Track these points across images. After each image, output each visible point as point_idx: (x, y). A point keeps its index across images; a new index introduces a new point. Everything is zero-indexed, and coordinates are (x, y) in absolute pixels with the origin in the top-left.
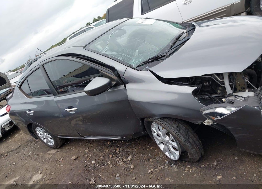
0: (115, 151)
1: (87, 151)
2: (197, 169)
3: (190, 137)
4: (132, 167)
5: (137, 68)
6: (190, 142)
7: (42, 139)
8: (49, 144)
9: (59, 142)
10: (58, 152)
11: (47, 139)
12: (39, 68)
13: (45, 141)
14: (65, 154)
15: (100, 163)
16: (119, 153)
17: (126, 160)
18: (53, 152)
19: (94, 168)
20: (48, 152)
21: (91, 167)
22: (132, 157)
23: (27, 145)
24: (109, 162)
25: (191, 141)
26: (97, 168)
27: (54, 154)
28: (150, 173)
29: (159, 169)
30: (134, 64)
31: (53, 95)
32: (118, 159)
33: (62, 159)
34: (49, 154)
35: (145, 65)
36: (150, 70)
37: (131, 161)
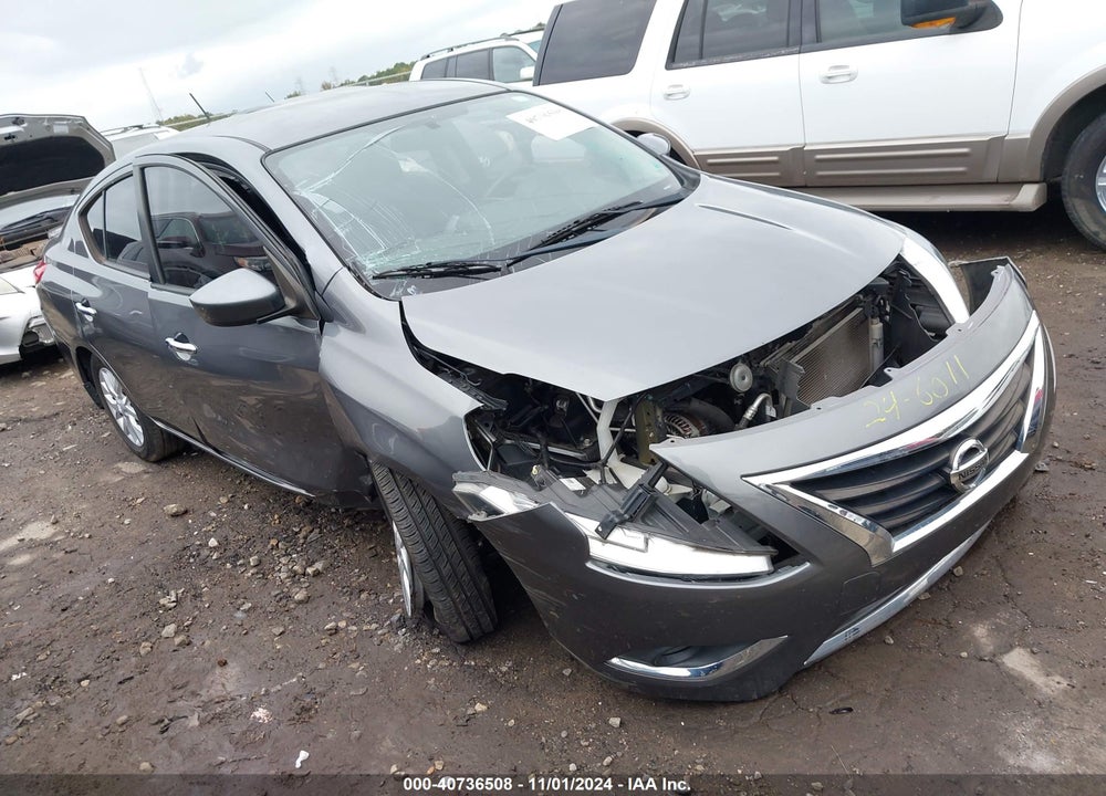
0: (297, 533)
1: (224, 500)
2: (451, 665)
3: (447, 556)
4: (299, 596)
5: (374, 283)
6: (440, 572)
7: (114, 412)
8: (130, 436)
9: (157, 441)
10: (146, 476)
11: (128, 417)
12: (130, 175)
13: (121, 421)
14: (158, 488)
15: (229, 554)
16: (302, 541)
17: (300, 571)
18: (134, 467)
19: (204, 563)
20: (120, 465)
21: (199, 555)
22: (324, 569)
23: (79, 418)
24: (253, 560)
25: (446, 570)
26: (209, 565)
27: (130, 477)
28: (328, 630)
29: (360, 630)
30: (371, 266)
31: (149, 276)
32: (283, 560)
33: (139, 501)
34: (119, 472)
35: (405, 281)
36: (401, 303)
37: (313, 580)
